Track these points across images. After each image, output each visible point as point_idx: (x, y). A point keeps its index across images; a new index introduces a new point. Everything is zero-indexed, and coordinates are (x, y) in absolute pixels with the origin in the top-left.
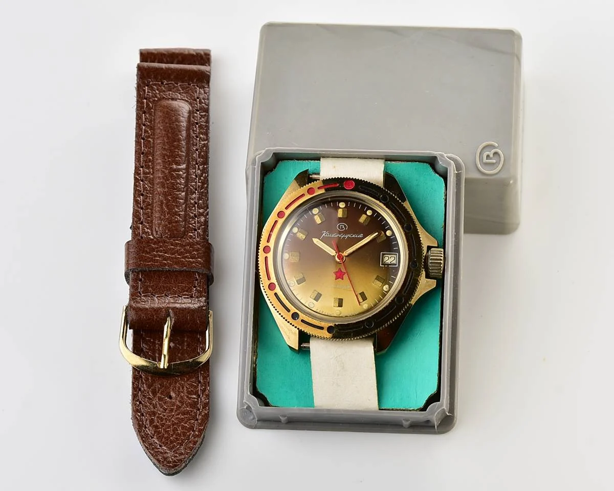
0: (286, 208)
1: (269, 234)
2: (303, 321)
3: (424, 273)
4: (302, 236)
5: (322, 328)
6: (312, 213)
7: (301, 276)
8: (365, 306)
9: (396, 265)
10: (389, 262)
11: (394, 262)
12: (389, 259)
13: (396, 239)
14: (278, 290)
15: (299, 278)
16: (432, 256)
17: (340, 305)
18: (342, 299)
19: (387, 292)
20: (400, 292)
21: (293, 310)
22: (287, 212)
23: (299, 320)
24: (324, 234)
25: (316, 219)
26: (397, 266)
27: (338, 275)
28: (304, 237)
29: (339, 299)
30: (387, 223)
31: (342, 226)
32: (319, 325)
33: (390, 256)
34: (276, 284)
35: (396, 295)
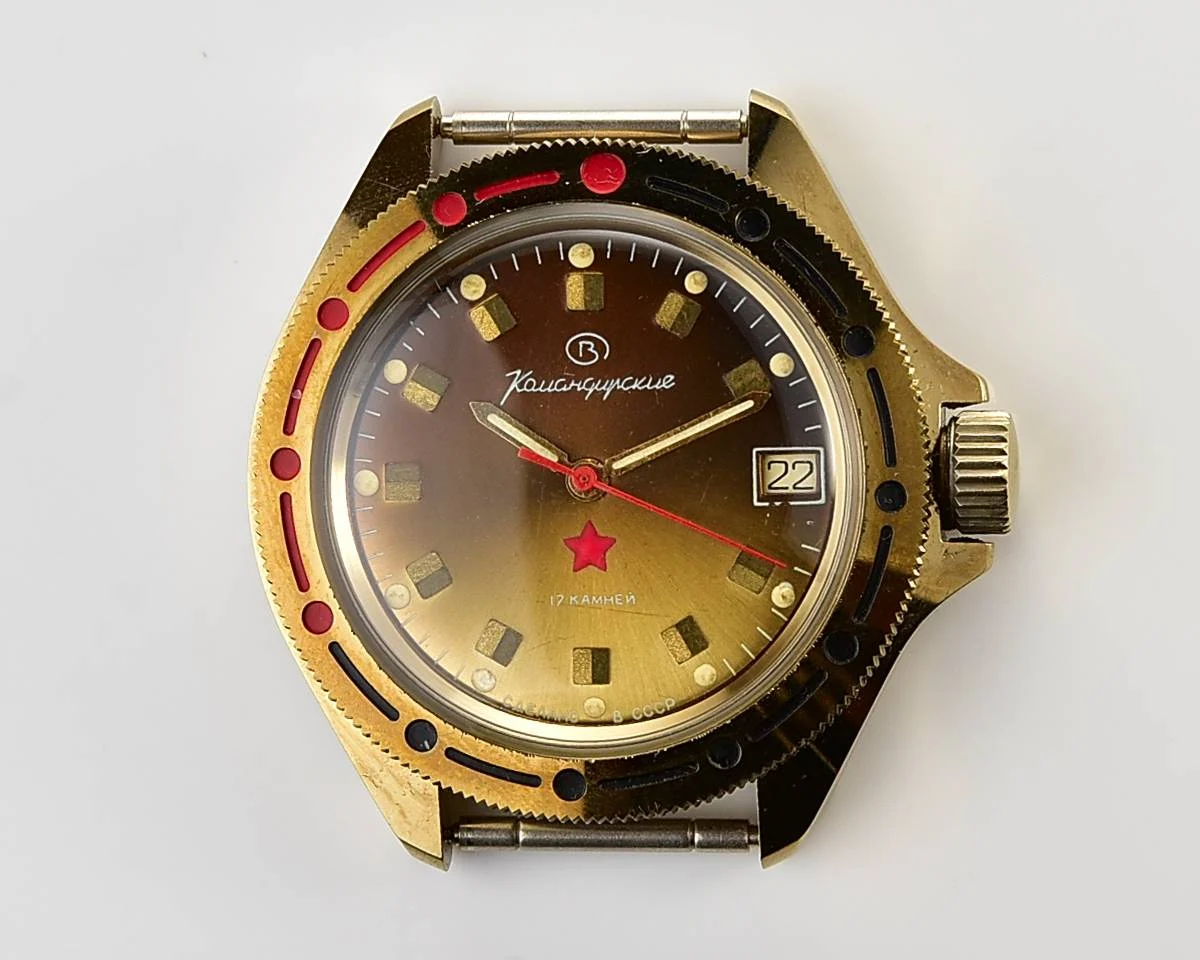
0: (353, 286)
1: (292, 400)
2: (451, 753)
3: (935, 519)
4: (423, 397)
5: (531, 780)
6: (459, 296)
7: (432, 563)
8: (704, 673)
9: (817, 496)
10: (787, 484)
11: (811, 482)
12: (788, 473)
13: (808, 390)
14: (341, 629)
15: (423, 575)
16: (964, 452)
17: (601, 674)
18: (606, 652)
19: (791, 612)
20: (839, 614)
21: (411, 710)
22: (359, 305)
23: (438, 750)
24: (514, 385)
25: (477, 322)
26: (822, 501)
27: (584, 550)
28: (433, 399)
29: (595, 651)
30: (770, 325)
31: (586, 347)
32: (521, 768)
33: (790, 459)
34: (334, 605)
35: (827, 630)
